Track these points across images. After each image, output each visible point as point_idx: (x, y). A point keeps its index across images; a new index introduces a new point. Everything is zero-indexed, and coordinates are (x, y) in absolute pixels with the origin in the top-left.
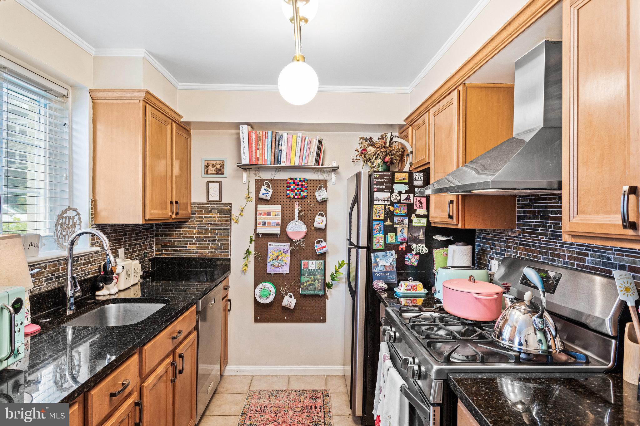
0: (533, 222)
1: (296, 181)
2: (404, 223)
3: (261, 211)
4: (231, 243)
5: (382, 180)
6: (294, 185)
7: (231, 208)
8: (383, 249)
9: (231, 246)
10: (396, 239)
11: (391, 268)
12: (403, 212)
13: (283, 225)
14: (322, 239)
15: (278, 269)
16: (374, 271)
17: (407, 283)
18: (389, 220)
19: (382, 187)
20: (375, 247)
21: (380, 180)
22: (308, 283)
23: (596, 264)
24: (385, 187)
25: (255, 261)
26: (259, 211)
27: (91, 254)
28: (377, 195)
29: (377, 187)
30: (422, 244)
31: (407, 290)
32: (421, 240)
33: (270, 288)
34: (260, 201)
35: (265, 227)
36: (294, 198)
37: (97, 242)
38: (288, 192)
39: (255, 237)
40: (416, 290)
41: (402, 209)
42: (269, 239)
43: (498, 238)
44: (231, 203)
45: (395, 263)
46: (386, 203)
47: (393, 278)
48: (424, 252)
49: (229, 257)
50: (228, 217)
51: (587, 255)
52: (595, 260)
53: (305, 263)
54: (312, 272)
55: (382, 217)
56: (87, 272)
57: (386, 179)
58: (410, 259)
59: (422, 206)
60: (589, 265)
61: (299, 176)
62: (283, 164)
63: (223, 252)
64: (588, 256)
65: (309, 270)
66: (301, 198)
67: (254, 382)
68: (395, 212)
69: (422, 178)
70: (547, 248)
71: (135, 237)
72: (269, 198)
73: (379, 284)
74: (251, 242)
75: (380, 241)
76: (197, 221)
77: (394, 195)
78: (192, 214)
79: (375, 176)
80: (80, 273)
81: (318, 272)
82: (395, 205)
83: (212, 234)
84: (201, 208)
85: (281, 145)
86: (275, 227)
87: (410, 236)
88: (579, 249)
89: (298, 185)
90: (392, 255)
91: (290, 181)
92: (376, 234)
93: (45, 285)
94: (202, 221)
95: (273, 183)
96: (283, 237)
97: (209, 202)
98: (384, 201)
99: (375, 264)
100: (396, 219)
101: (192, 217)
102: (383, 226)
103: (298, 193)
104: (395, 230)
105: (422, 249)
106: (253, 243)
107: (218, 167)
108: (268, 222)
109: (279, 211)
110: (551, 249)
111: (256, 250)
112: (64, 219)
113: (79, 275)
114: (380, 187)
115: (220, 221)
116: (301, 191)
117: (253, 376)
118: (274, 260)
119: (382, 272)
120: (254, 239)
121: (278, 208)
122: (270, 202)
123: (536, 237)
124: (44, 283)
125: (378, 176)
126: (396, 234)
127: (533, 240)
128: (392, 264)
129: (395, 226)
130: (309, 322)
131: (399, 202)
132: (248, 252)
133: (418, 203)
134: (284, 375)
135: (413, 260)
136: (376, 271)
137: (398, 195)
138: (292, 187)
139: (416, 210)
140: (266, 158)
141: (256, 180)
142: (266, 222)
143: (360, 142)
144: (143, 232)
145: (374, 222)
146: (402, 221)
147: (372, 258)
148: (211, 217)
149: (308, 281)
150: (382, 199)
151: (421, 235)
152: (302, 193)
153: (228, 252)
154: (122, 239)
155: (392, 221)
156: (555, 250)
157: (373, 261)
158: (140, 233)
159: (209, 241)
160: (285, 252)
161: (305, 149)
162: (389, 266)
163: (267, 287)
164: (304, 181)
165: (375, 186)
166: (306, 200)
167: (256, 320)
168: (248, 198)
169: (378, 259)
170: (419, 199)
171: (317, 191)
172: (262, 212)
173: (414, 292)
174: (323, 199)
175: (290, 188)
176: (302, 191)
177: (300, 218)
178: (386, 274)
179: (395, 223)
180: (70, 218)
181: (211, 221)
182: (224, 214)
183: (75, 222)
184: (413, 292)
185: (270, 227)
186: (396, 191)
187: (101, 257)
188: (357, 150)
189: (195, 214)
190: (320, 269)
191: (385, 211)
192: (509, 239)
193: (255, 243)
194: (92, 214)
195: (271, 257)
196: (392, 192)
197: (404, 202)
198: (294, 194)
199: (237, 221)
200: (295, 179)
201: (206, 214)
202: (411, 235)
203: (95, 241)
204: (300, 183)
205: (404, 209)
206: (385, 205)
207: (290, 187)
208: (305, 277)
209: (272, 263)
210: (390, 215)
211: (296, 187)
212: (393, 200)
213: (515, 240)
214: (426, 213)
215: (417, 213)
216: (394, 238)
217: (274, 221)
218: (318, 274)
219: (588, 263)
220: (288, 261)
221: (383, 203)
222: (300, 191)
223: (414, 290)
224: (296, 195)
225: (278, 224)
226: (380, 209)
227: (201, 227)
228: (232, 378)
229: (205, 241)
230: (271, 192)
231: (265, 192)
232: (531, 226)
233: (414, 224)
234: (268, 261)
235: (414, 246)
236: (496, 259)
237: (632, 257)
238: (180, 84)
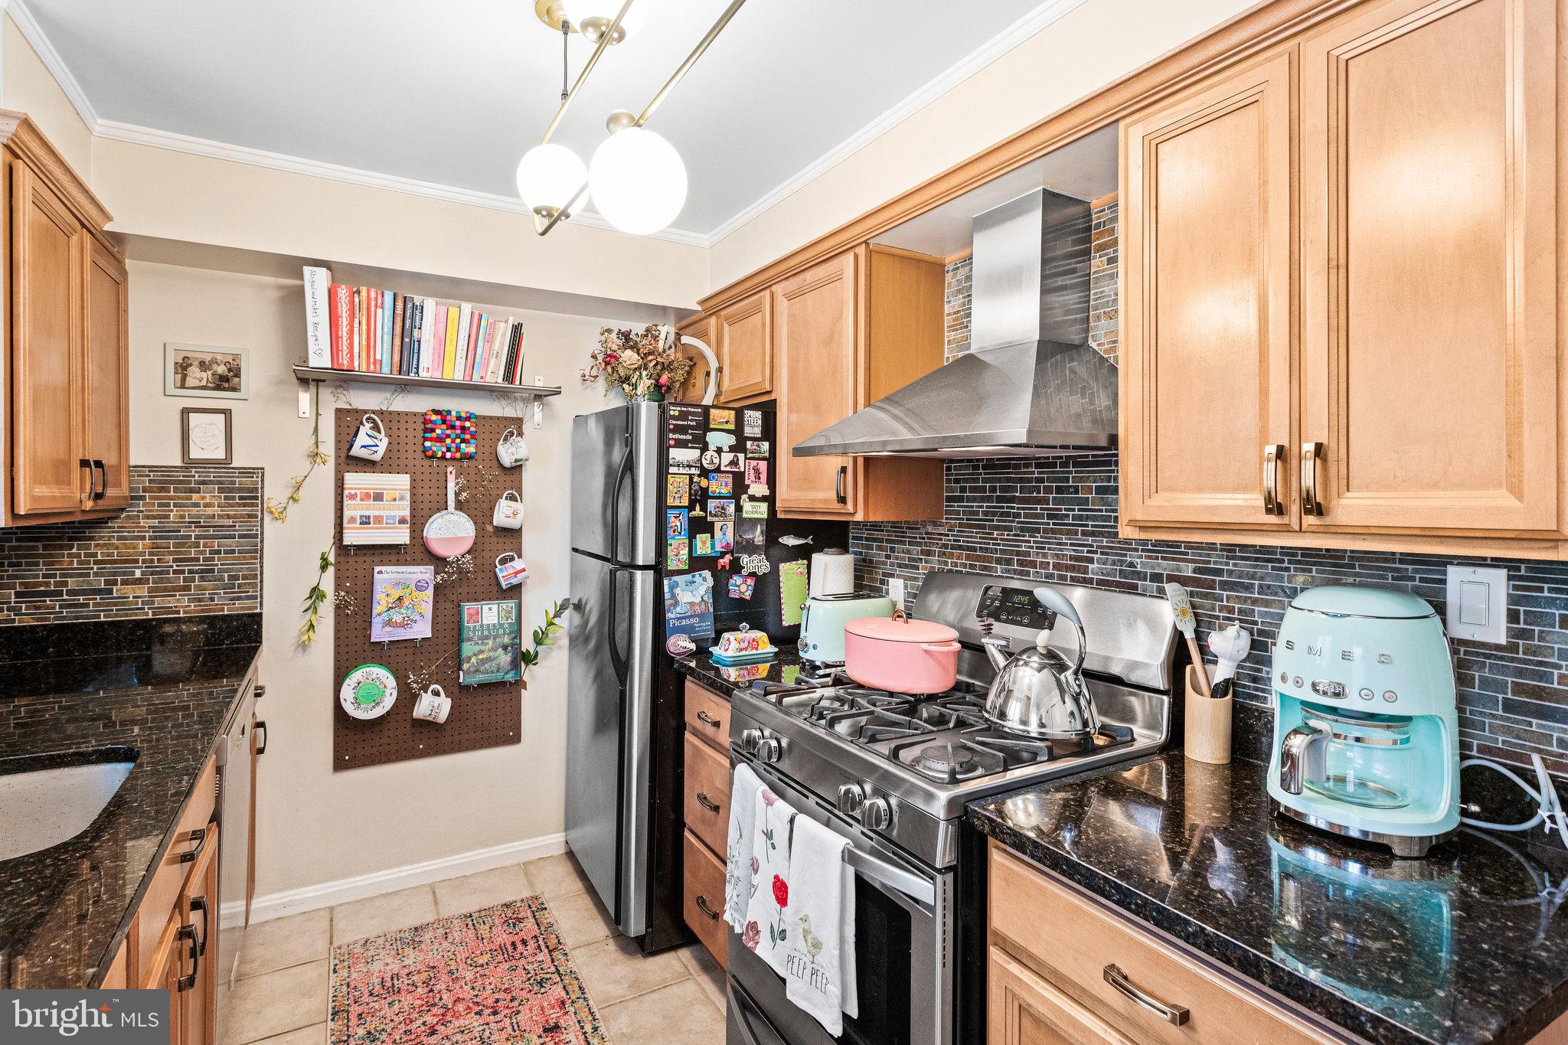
0: (982, 507)
1: (448, 418)
2: (728, 513)
3: (355, 489)
4: (262, 573)
5: (686, 423)
6: (444, 427)
7: (262, 481)
8: (687, 568)
9: (261, 581)
10: (713, 546)
11: (703, 606)
12: (725, 491)
13: (417, 521)
14: (511, 554)
15: (401, 630)
16: (669, 615)
17: (739, 635)
18: (698, 507)
19: (684, 437)
20: (672, 565)
21: (682, 423)
22: (480, 657)
23: (1108, 575)
24: (690, 437)
25: (337, 616)
26: (349, 489)
28: (676, 454)
29: (675, 436)
30: (760, 555)
31: (741, 650)
32: (758, 547)
33: (384, 680)
34: (349, 462)
35: (368, 528)
36: (443, 457)
38: (428, 444)
39: (337, 555)
40: (757, 649)
41: (724, 484)
42: (377, 559)
43: (902, 537)
44: (263, 469)
45: (711, 596)
46: (693, 471)
47: (707, 628)
48: (763, 571)
49: (258, 611)
50: (252, 505)
51: (1091, 561)
52: (1106, 569)
53: (472, 611)
54: (489, 630)
55: (685, 502)
57: (692, 420)
58: (739, 586)
59: (759, 478)
60: (1095, 577)
61: (457, 405)
62: (424, 375)
63: (239, 599)
64: (1093, 563)
65: (482, 626)
66: (461, 459)
67: (340, 925)
68: (710, 490)
69: (760, 422)
70: (1011, 552)
72: (377, 457)
73: (680, 644)
74: (324, 568)
75: (682, 552)
76: (148, 517)
77: (709, 454)
78: (133, 498)
79: (672, 413)
81: (504, 629)
82: (711, 475)
83: (203, 552)
84: (162, 480)
85: (420, 328)
86: (395, 528)
87: (738, 538)
88: (1074, 550)
89: (453, 427)
90: (705, 579)
91: (434, 417)
92: (673, 538)
94: (168, 517)
95: (388, 420)
96: (418, 551)
97: (189, 464)
98: (688, 466)
99: (672, 601)
100: (712, 505)
101: (131, 505)
102: (686, 519)
103: (454, 445)
104: (709, 528)
105: (759, 564)
106: (331, 570)
107: (221, 369)
108: (376, 517)
109: (406, 490)
110: (1018, 553)
111: (338, 587)
114: (682, 437)
115: (229, 517)
116: (461, 442)
117: (331, 909)
118: (392, 608)
119: (685, 618)
120: (332, 558)
121: (403, 481)
122: (378, 467)
123: (989, 534)
125: (677, 413)
126: (712, 537)
127: (981, 538)
128: (705, 598)
129: (709, 519)
130: (482, 747)
131: (718, 470)
132: (316, 594)
133: (752, 472)
135: (743, 588)
136: (673, 616)
137: (716, 455)
138: (438, 431)
139: (748, 486)
140: (378, 357)
141: (338, 411)
142: (369, 517)
143: (603, 338)
145: (669, 511)
146: (723, 508)
147: (666, 589)
148: (197, 505)
149: (482, 652)
150: (685, 463)
151: (758, 537)
152: (463, 446)
153: (255, 597)
155: (704, 508)
156: (1028, 554)
157: (667, 596)
159: (191, 572)
160: (420, 587)
161: (480, 344)
162: (700, 604)
163: (374, 676)
164: (468, 419)
165: (671, 436)
166: (473, 463)
167: (341, 764)
168: (315, 456)
169: (677, 591)
170: (754, 463)
171: (501, 442)
172: (358, 492)
173: (754, 652)
174: (516, 461)
175: (434, 435)
176: (463, 441)
177: (460, 506)
178: (693, 621)
179: (710, 512)
181: (199, 517)
182: (241, 498)
184: (751, 653)
185: (382, 528)
186: (712, 447)
188: (594, 357)
189: (143, 498)
190: (510, 621)
191: (690, 489)
192: (928, 538)
193: (337, 571)
195: (383, 602)
196: (705, 448)
197: (728, 469)
198: (444, 449)
199: (280, 517)
200: (445, 413)
201: (179, 498)
202: (741, 536)
204: (458, 423)
205: (726, 485)
206: (691, 476)
207: (433, 430)
208: (472, 643)
209: (385, 616)
210: (700, 497)
211: (448, 432)
212: (706, 466)
213: (941, 539)
214: (767, 492)
215: (751, 492)
216: (708, 544)
217: (391, 513)
218: (504, 634)
219: (1093, 573)
220: (428, 609)
221: (686, 471)
222: (458, 441)
223: (753, 648)
224: (449, 450)
225: (402, 521)
226: (681, 484)
227: (161, 534)
229: (175, 572)
230: (383, 444)
231: (369, 441)
232: (977, 513)
233: (745, 515)
234: (375, 612)
235: (745, 559)
236: (899, 576)
237: (1173, 559)
238: (100, 121)
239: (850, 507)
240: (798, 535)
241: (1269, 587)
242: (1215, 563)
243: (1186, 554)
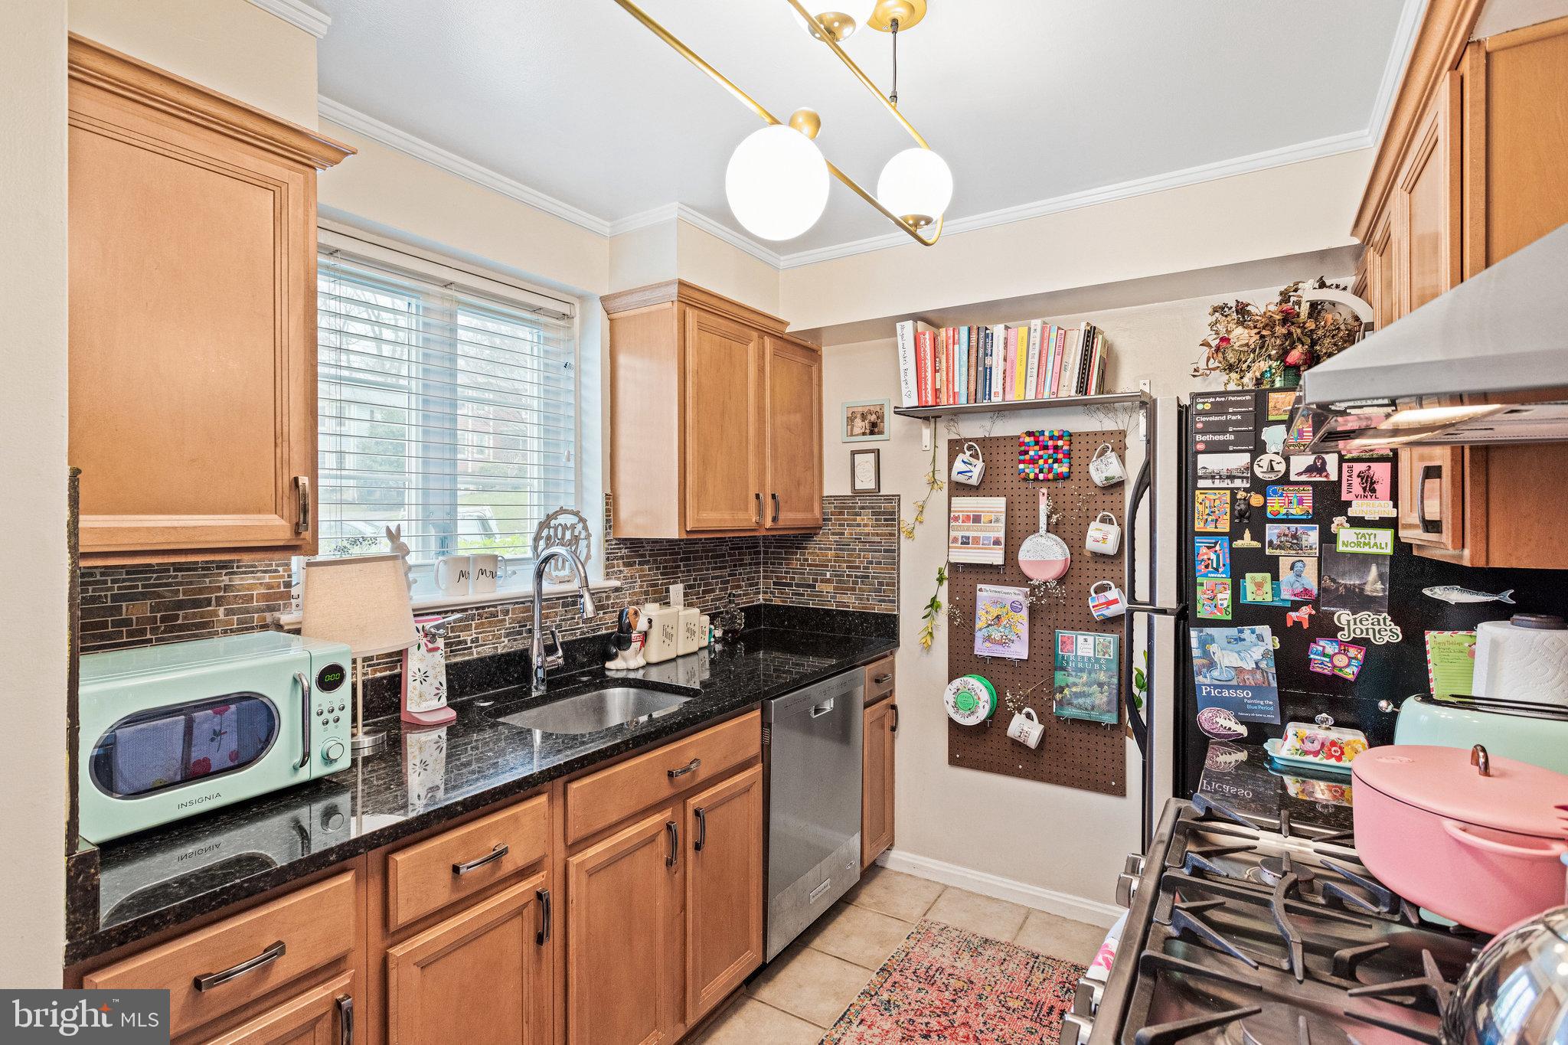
1: (1041, 438)
2: (1304, 543)
3: (959, 511)
4: (898, 582)
5: (1223, 418)
6: (1037, 448)
7: (899, 505)
8: (1229, 617)
9: (898, 589)
10: (1276, 592)
11: (1259, 676)
12: (1296, 511)
13: (1011, 546)
14: (1105, 582)
15: (1000, 648)
16: (1199, 679)
17: (1305, 729)
18: (1247, 534)
19: (1221, 438)
20: (1203, 612)
21: (1217, 419)
22: (1074, 689)
24: (1232, 437)
25: (950, 625)
26: (956, 511)
27: (606, 592)
28: (1207, 462)
29: (1204, 438)
30: (1378, 612)
31: (1306, 753)
32: (1372, 599)
33: (978, 691)
34: (959, 489)
35: (968, 548)
36: (1036, 479)
37: (620, 571)
38: (1021, 466)
39: (950, 571)
40: (1339, 759)
41: (1295, 501)
42: (981, 577)
44: (899, 496)
45: (1272, 663)
46: (1238, 483)
47: (1267, 709)
48: (1386, 639)
49: (896, 613)
50: (893, 525)
53: (1065, 639)
54: (1083, 662)
55: (1225, 526)
56: (597, 625)
57: (1234, 413)
58: (1331, 657)
59: (1373, 491)
61: (1050, 424)
62: (997, 400)
63: (884, 601)
65: (1076, 656)
66: (1055, 480)
67: (942, 903)
68: (1269, 509)
71: (709, 563)
72: (974, 481)
73: (1216, 720)
74: (940, 580)
75: (1220, 596)
76: (833, 534)
77: (1265, 460)
78: (824, 520)
79: (1200, 407)
80: (581, 626)
81: (1100, 665)
82: (1270, 489)
83: (862, 562)
84: (845, 506)
85: (991, 355)
86: (991, 549)
87: (1327, 583)
89: (1046, 448)
90: (1260, 638)
91: (1027, 439)
92: (1205, 575)
93: (506, 642)
94: (843, 534)
95: (987, 446)
96: (1008, 572)
97: (857, 493)
98: (1228, 477)
99: (1204, 661)
100: (1272, 532)
101: (825, 525)
102: (1227, 550)
103: (1046, 466)
104: (1271, 566)
105: (1377, 628)
106: (946, 583)
107: (873, 418)
108: (974, 538)
109: (1001, 512)
111: (951, 600)
112: (552, 530)
113: (578, 629)
114: (1217, 438)
115: (877, 535)
116: (1054, 463)
117: (946, 887)
118: (990, 625)
119: (1229, 687)
120: (946, 574)
121: (1000, 503)
122: (981, 490)
124: (503, 639)
125: (1208, 407)
126: (1275, 577)
128: (1263, 665)
129: (1268, 551)
130: (1080, 787)
131: (1285, 480)
132: (934, 604)
133: (1356, 481)
134: (1017, 905)
135: (1341, 660)
136: (1208, 681)
137: (1279, 459)
138: (1032, 453)
139: (1349, 504)
140: (956, 390)
141: (950, 441)
142: (969, 538)
143: (1214, 319)
144: (730, 555)
145: (1197, 539)
146: (1295, 536)
147: (1194, 643)
148: (859, 525)
149: (1075, 684)
150: (1224, 473)
151: (1373, 583)
152: (1056, 466)
153: (894, 601)
154: (679, 567)
155: (1258, 536)
157: (1196, 652)
158: (724, 556)
159: (856, 577)
160: (1015, 608)
161: (1051, 359)
162: (1252, 672)
163: (970, 686)
164: (1060, 437)
165: (1199, 437)
166: (1067, 483)
167: (953, 761)
168: (933, 482)
169: (1213, 648)
170: (1359, 467)
171: (1094, 459)
172: (961, 514)
173: (1333, 762)
174: (1107, 479)
175: (1027, 457)
176: (1056, 461)
177: (1053, 528)
178: (1241, 694)
179: (1271, 542)
180: (565, 528)
181: (860, 534)
182: (885, 520)
183: (576, 533)
184: (1325, 762)
185: (979, 548)
186: (1271, 448)
187: (628, 599)
188: (1205, 344)
189: (830, 520)
190: (1107, 657)
191: (1232, 509)
193: (950, 585)
194: (608, 521)
195: (983, 619)
196: (1259, 448)
197: (1304, 478)
198: (1037, 471)
199: (910, 534)
200: (1037, 434)
201: (850, 520)
202: (1333, 581)
203: (616, 569)
204: (1050, 443)
205: (1300, 502)
206: (1233, 492)
207: (1026, 453)
208: (1066, 673)
209: (985, 632)
210: (1248, 518)
211: (1041, 453)
212: (1260, 476)
214: (1388, 513)
215: (1351, 512)
216: (1268, 587)
217: (988, 534)
218: (1101, 669)
220: (1024, 630)
221: (1227, 484)
222: (1050, 461)
223: (1330, 756)
224: (1041, 471)
225: (997, 542)
226: (1217, 503)
227: (841, 546)
228: (899, 878)
229: (848, 576)
230: (978, 467)
231: (964, 468)
233: (1341, 548)
234: (977, 626)
235: (1343, 617)
238: (782, 258)
239: (1447, 539)
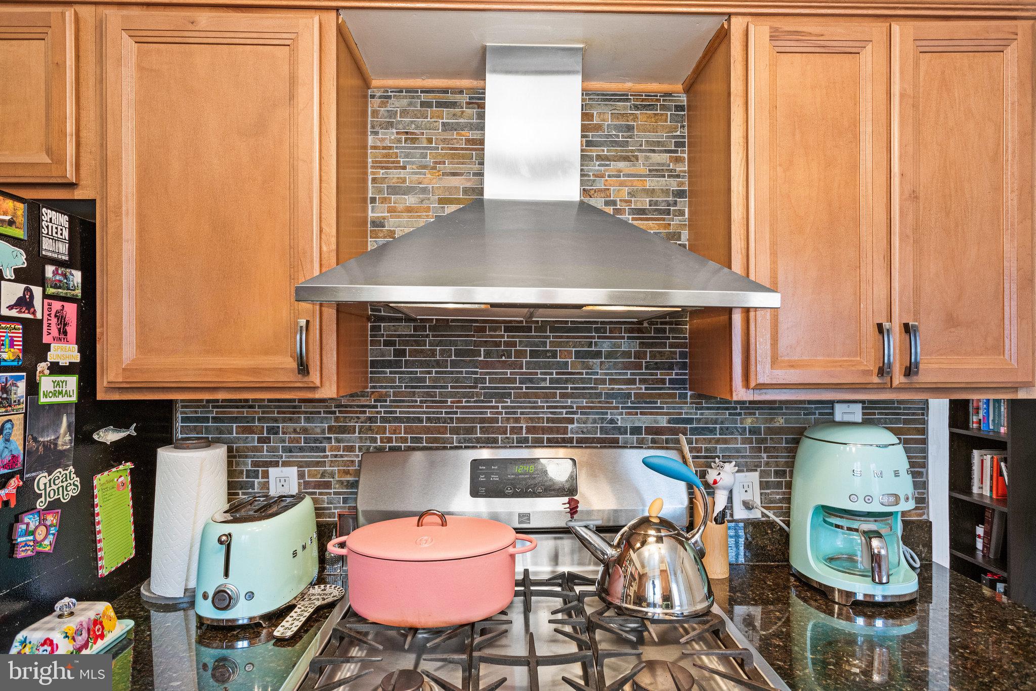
0: (429, 373)
12: (8, 355)
23: (588, 432)
30: (65, 468)
32: (63, 453)
41: (7, 342)
43: (294, 413)
48: (71, 493)
51: (571, 421)
52: (587, 427)
58: (33, 533)
59: (65, 333)
60: (575, 436)
64: (573, 423)
69: (66, 234)
70: (473, 420)
87: (30, 444)
88: (552, 413)
105: (65, 484)
110: (482, 421)
123: (441, 402)
127: (427, 407)
133: (54, 321)
135: (40, 534)
139: (48, 347)
146: (5, 389)
151: (63, 436)
156: (496, 420)
192: (340, 412)
197: (14, 313)
202: (35, 440)
205: (12, 345)
213: (365, 412)
214: (76, 358)
215: (51, 357)
219: (572, 433)
232: (423, 380)
236: (286, 464)
237: (651, 414)
239: (314, 377)
240: (120, 425)
241: (727, 428)
242: (686, 413)
243: (662, 408)
